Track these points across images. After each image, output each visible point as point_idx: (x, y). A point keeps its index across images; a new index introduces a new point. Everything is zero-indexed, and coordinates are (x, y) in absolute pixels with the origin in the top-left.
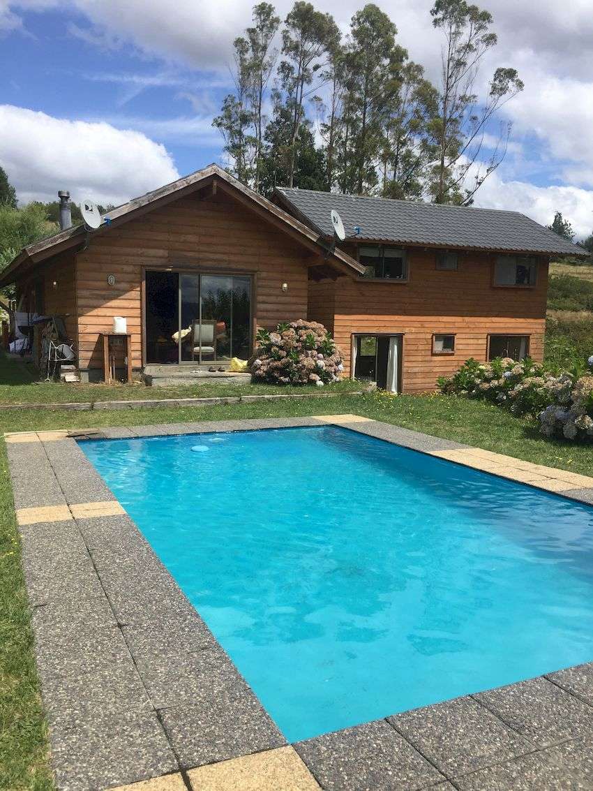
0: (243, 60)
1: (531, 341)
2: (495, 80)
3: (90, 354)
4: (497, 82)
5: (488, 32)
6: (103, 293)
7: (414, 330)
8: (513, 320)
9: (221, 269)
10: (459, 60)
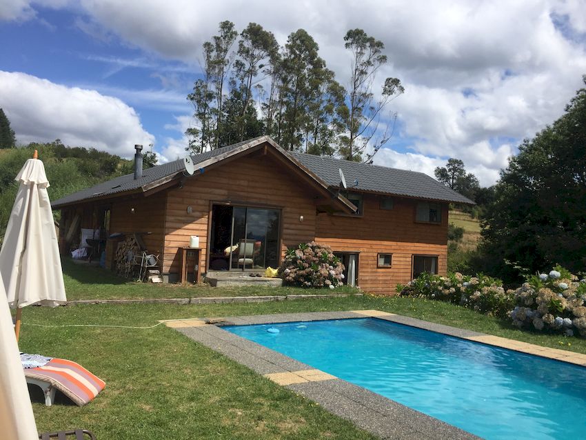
0: (209, 57)
1: (439, 260)
2: (386, 85)
3: (171, 262)
4: (387, 87)
5: (381, 54)
6: (183, 218)
7: (365, 250)
8: (428, 245)
9: (262, 204)
10: (362, 70)
